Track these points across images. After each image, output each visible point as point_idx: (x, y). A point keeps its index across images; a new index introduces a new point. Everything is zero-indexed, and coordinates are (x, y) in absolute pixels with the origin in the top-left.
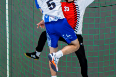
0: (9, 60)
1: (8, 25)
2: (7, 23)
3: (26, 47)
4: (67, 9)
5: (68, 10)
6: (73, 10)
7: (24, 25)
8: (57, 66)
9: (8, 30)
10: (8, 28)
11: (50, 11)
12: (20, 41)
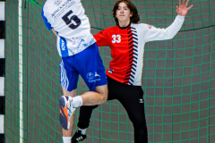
0: (23, 120)
1: (21, 62)
2: (21, 57)
3: (51, 98)
4: (117, 39)
5: (119, 42)
6: (127, 42)
7: (49, 62)
8: (69, 118)
9: (21, 70)
10: (21, 67)
11: (72, 30)
12: (41, 88)
